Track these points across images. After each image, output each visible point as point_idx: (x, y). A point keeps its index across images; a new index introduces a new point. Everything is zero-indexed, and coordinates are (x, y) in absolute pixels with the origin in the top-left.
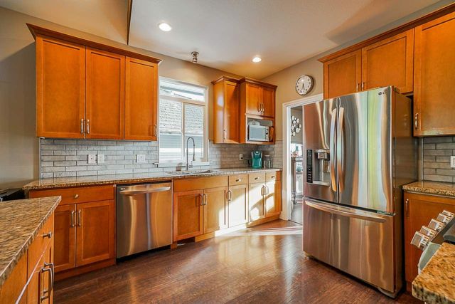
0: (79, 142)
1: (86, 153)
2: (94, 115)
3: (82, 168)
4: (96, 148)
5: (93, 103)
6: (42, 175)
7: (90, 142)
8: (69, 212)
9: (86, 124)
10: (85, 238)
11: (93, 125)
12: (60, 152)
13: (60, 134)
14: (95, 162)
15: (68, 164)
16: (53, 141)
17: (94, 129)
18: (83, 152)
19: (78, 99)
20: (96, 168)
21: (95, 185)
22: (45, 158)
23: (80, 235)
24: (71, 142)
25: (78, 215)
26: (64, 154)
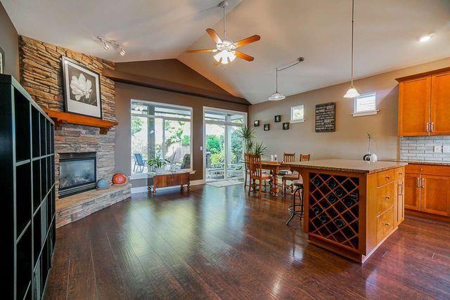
0: (427, 138)
1: (433, 145)
2: (438, 119)
3: (429, 155)
4: (441, 141)
5: (437, 111)
6: (401, 157)
7: (436, 137)
8: (416, 178)
9: (430, 126)
10: (427, 197)
11: (436, 125)
12: (412, 144)
13: (412, 134)
14: (440, 152)
15: (418, 152)
16: (408, 137)
17: (437, 129)
18: (430, 144)
19: (424, 111)
20: (441, 156)
21: (435, 165)
22: (403, 148)
23: (424, 193)
24: (420, 138)
25: (422, 181)
26: (415, 145)
